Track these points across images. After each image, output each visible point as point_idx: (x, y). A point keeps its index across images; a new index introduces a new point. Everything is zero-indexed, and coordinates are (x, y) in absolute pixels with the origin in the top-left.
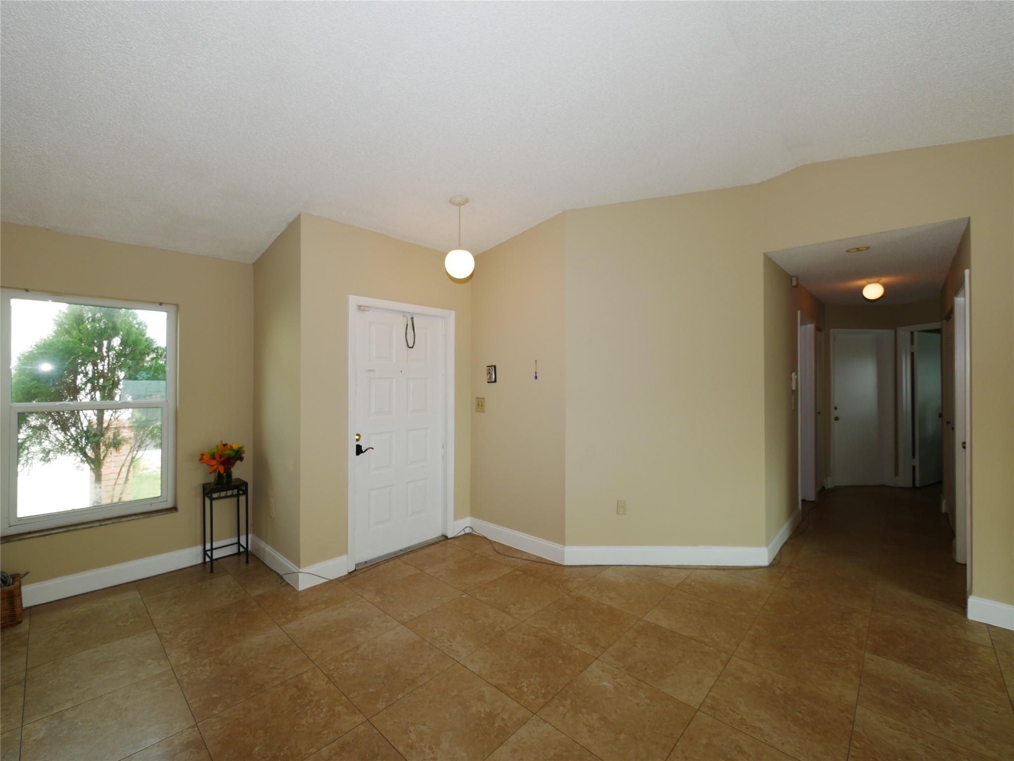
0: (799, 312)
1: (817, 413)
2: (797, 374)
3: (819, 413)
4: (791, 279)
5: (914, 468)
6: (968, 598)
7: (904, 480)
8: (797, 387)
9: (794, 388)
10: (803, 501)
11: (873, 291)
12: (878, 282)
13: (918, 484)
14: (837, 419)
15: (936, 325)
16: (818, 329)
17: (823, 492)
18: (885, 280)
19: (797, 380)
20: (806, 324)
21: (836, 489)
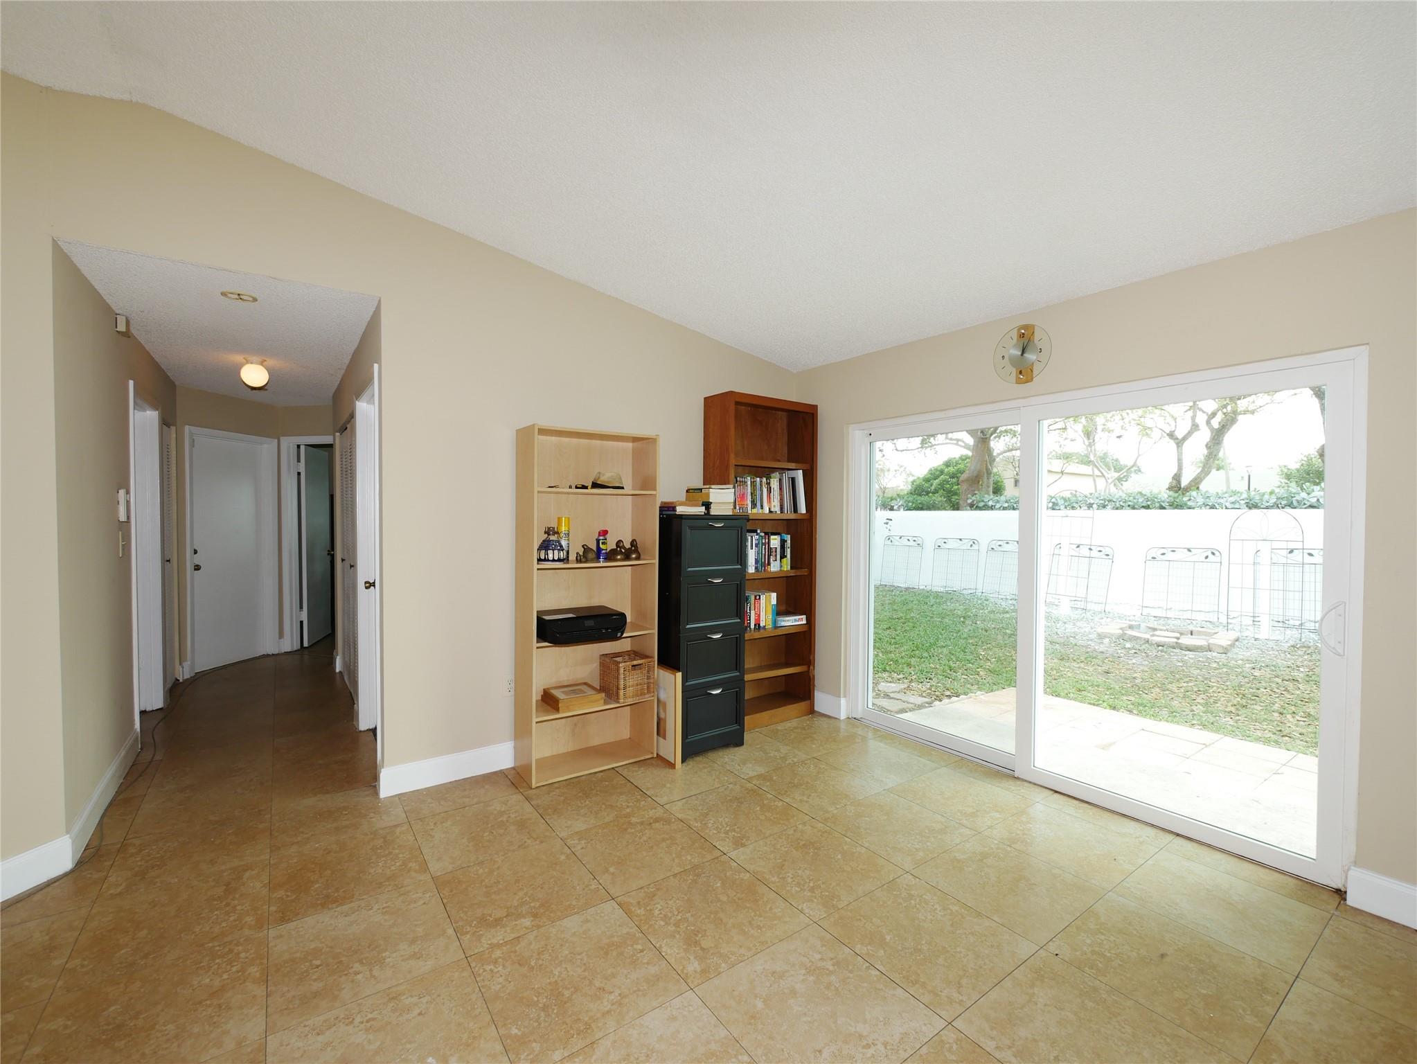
0: (131, 383)
1: (166, 561)
2: (128, 492)
3: (169, 561)
4: (116, 318)
5: (302, 622)
6: (381, 772)
7: (289, 643)
8: (128, 517)
9: (123, 518)
10: (143, 713)
11: (254, 375)
12: (262, 363)
13: (306, 644)
14: (197, 568)
15: (327, 440)
16: (166, 422)
17: (175, 690)
18: (271, 362)
19: (128, 503)
20: (145, 410)
21: (198, 678)
